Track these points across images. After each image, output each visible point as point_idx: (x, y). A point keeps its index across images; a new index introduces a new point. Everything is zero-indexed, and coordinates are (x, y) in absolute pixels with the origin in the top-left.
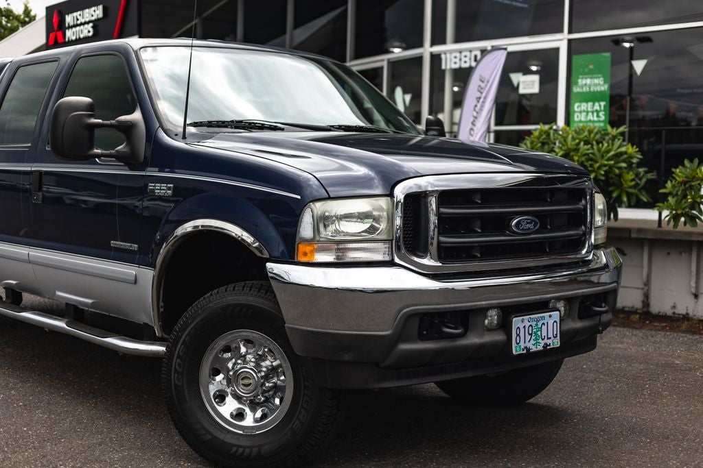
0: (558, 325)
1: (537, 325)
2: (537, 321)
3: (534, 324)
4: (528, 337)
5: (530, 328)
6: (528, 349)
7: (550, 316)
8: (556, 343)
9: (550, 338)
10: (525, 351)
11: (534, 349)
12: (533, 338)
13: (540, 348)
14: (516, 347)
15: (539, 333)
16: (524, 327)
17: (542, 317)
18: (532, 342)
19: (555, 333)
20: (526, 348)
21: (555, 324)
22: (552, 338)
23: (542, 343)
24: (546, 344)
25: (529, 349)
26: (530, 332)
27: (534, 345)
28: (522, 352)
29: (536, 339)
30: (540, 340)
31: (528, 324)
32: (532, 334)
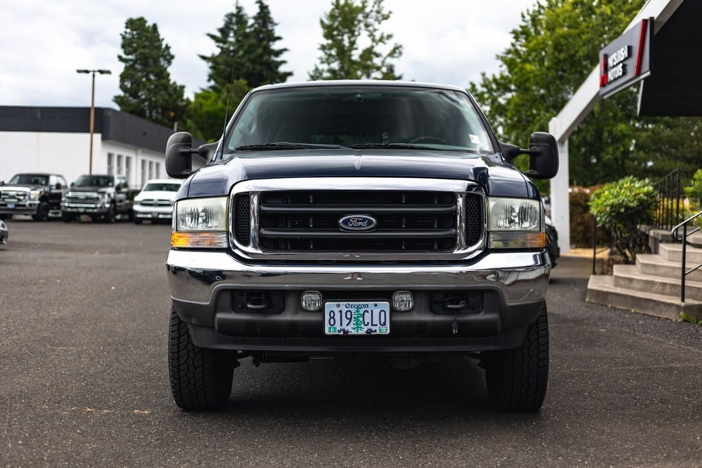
0: (388, 315)
1: (357, 311)
2: (358, 308)
3: (353, 310)
4: (345, 321)
5: (349, 314)
6: (346, 332)
7: (376, 305)
8: (386, 330)
9: (376, 325)
10: (342, 333)
11: (354, 332)
12: (353, 322)
13: (363, 332)
14: (330, 328)
15: (361, 319)
16: (341, 311)
17: (365, 306)
18: (351, 325)
19: (383, 321)
20: (344, 330)
21: (383, 313)
22: (379, 325)
23: (366, 329)
24: (371, 330)
25: (348, 332)
26: (349, 317)
27: (354, 329)
28: (337, 333)
29: (357, 324)
30: (362, 326)
31: (345, 310)
32: (350, 319)
